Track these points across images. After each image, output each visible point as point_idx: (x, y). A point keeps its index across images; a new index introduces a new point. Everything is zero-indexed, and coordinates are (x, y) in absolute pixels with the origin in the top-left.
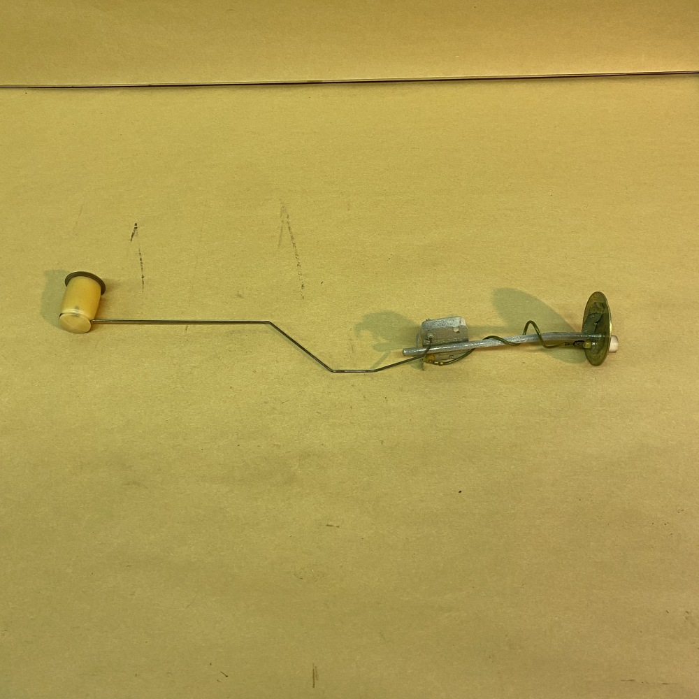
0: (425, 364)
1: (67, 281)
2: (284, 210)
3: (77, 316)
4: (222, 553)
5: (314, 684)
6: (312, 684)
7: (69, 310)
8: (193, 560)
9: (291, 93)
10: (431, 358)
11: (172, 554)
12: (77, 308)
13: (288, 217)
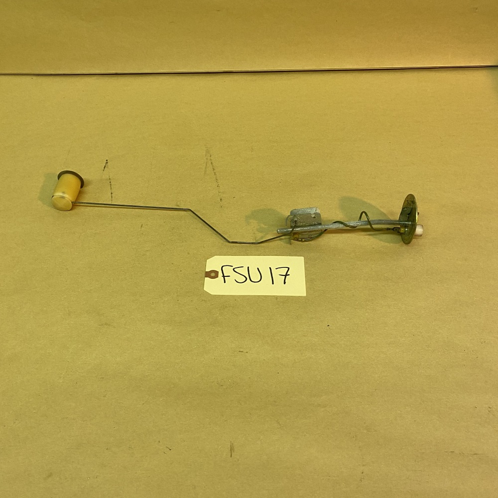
0: (292, 241)
1: (59, 176)
2: (208, 152)
3: (63, 197)
4: (167, 370)
5: (231, 455)
6: (230, 454)
7: (58, 194)
8: (147, 374)
9: (212, 79)
10: (296, 236)
11: (132, 370)
12: (64, 193)
13: (210, 156)
